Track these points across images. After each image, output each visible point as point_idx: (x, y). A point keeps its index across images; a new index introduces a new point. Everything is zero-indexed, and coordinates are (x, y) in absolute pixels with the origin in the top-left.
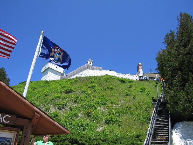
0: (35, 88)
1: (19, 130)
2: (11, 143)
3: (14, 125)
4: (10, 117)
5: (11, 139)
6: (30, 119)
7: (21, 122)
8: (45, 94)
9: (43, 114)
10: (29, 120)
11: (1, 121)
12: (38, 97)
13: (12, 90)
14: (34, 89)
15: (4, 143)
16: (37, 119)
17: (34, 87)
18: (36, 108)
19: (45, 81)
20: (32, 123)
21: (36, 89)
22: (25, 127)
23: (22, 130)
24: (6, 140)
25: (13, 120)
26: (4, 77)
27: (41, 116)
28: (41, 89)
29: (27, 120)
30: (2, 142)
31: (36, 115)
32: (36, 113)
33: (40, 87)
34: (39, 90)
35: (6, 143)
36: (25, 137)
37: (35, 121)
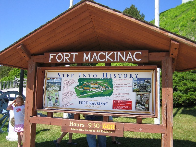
0: (176, 16)
1: (156, 67)
2: (151, 84)
3: (148, 62)
4: (141, 53)
5: (150, 79)
6: (168, 51)
7: (155, 57)
8: (191, 19)
9: (183, 40)
10: (166, 53)
11: (133, 60)
12: (183, 26)
13: (132, 19)
14: (174, 18)
15: (143, 84)
16: (176, 49)
17: (174, 15)
18: (170, 35)
19: (187, 3)
20: (171, 55)
21: (178, 17)
22: (163, 63)
23: (160, 67)
24: (145, 80)
25: (146, 56)
26: (137, 15)
27: (181, 44)
28: (184, 15)
29: (164, 54)
30: (141, 83)
31: (172, 43)
32: (172, 42)
33: (182, 12)
34: (182, 17)
35: (146, 84)
36: (166, 74)
37: (174, 52)
